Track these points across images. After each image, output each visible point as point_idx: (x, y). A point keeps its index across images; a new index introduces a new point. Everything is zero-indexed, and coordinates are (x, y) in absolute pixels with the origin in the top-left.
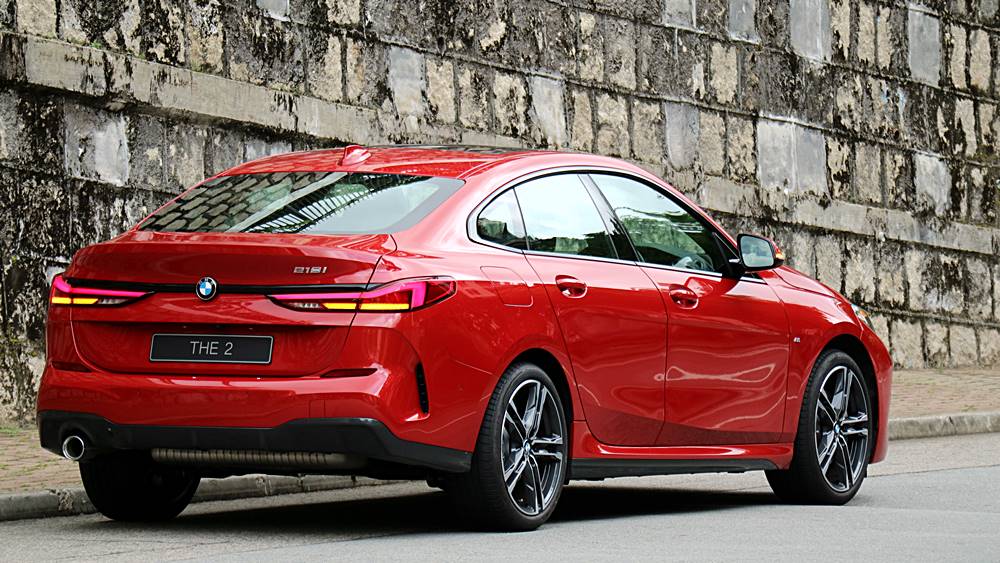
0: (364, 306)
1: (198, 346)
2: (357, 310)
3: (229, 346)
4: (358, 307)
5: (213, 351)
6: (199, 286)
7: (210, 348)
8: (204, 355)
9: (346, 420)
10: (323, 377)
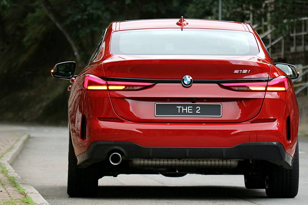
0: (269, 89)
1: (181, 109)
2: (266, 91)
3: (198, 108)
4: (266, 89)
5: (190, 111)
6: (183, 80)
7: (188, 109)
8: (185, 113)
9: (266, 143)
10: (252, 122)
